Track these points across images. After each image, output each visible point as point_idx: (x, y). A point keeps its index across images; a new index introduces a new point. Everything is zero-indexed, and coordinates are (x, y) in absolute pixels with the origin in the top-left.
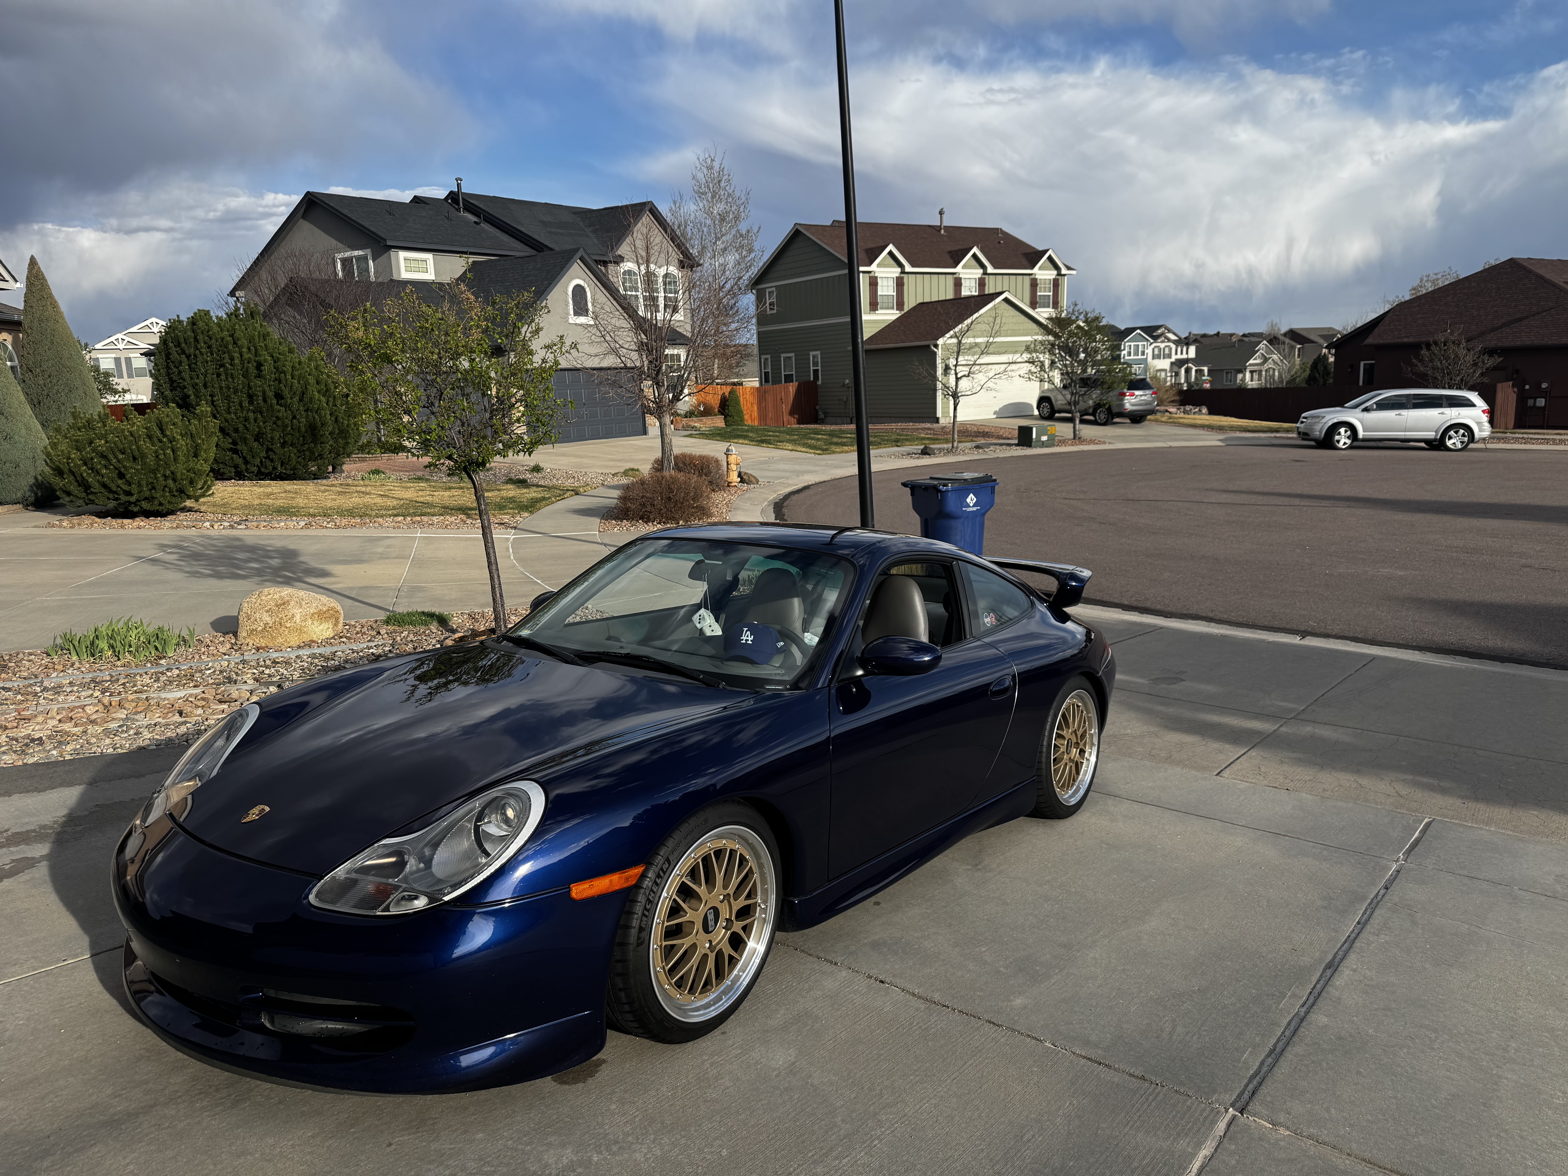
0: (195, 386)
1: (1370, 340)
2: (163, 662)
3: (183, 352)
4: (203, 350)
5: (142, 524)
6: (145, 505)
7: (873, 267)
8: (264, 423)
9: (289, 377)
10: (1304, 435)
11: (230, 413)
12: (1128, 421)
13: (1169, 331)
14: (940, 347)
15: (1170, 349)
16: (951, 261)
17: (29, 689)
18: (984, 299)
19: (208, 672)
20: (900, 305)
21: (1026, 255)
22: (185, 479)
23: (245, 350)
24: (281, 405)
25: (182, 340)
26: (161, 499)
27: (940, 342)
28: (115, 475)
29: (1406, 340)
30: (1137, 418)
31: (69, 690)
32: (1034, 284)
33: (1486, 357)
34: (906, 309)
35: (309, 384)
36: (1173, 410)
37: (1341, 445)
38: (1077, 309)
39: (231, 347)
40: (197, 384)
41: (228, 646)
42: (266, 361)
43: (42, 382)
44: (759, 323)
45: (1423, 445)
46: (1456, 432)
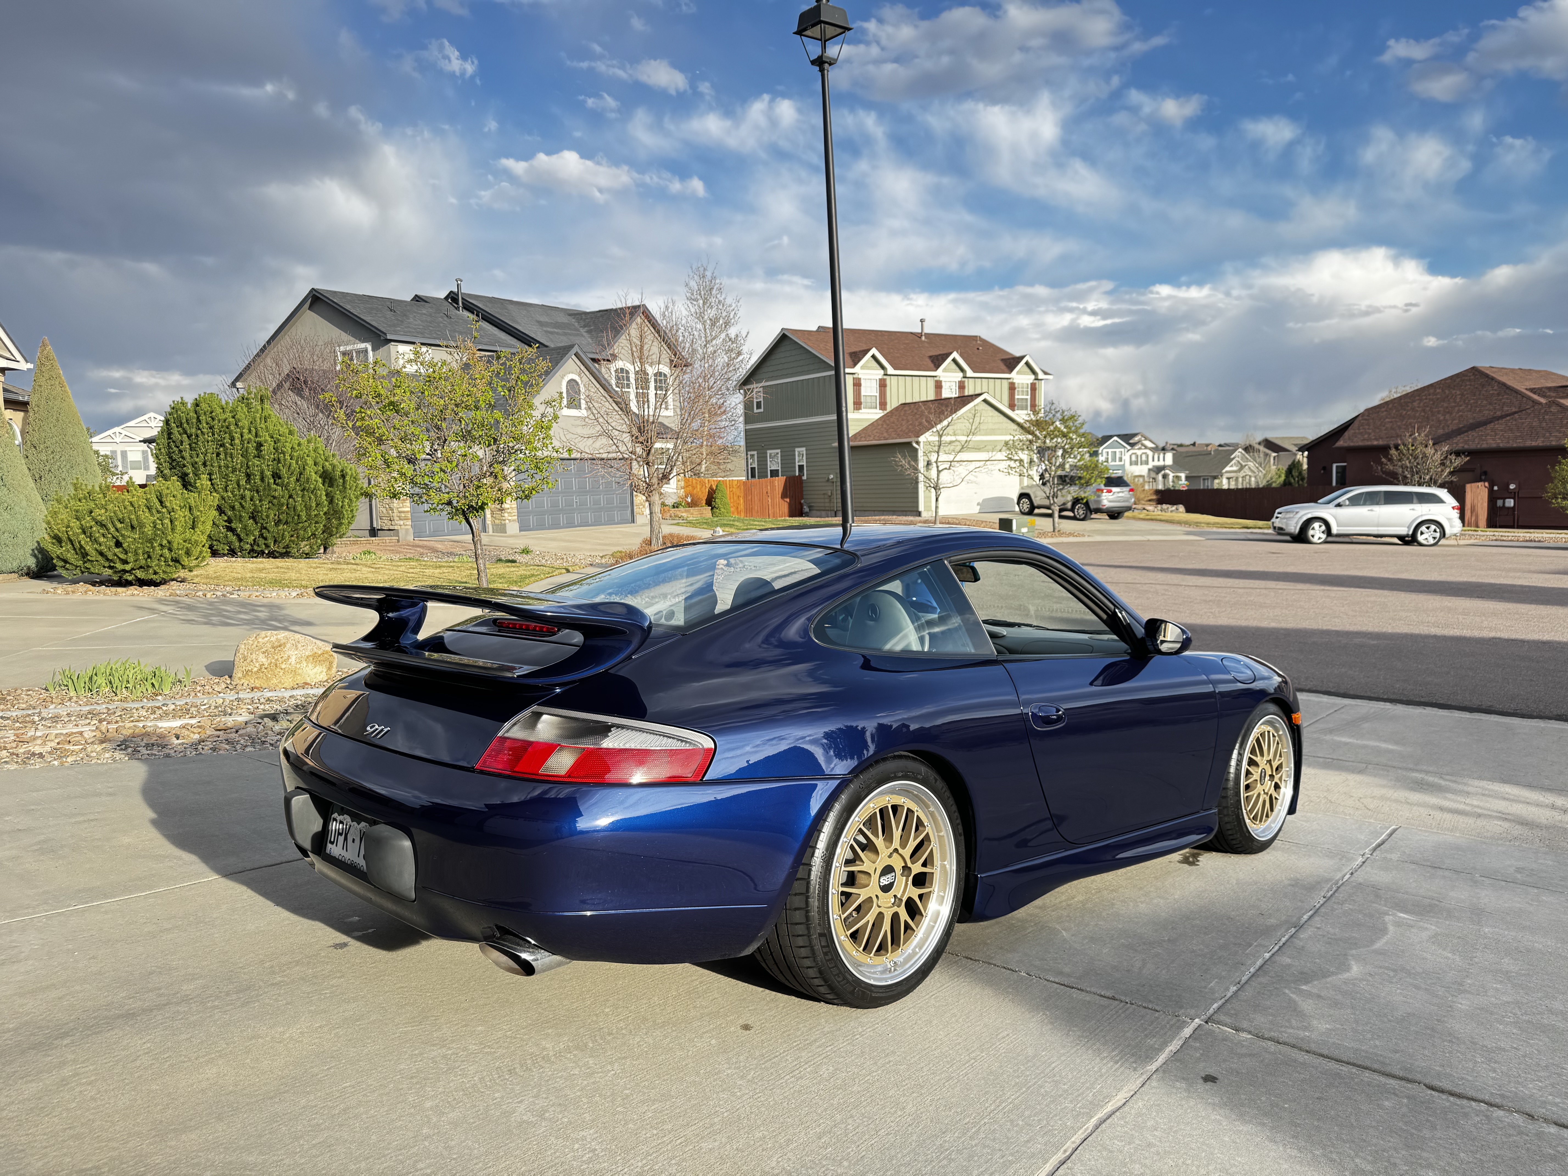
0: (194, 464)
1: (1341, 443)
2: (160, 698)
3: (186, 433)
4: (205, 430)
5: (136, 592)
6: (140, 574)
7: (857, 369)
8: (260, 501)
9: (287, 457)
10: (1280, 531)
11: (227, 491)
12: (1107, 517)
13: (1146, 439)
14: (922, 444)
15: (1147, 456)
16: (932, 365)
17: (27, 719)
18: (963, 400)
19: (203, 707)
20: (883, 405)
21: (1004, 361)
22: (182, 549)
23: (246, 431)
24: (277, 485)
25: (184, 421)
26: (156, 568)
27: (922, 439)
28: (112, 544)
29: (1375, 443)
30: (1115, 515)
31: (66, 720)
32: (1012, 387)
33: (1453, 457)
34: (889, 409)
35: (307, 464)
36: (1150, 508)
37: (1315, 540)
38: (1053, 407)
39: (232, 427)
40: (196, 463)
41: (224, 686)
42: (266, 441)
43: (44, 458)
44: (747, 421)
45: (1396, 540)
46: (1428, 528)
